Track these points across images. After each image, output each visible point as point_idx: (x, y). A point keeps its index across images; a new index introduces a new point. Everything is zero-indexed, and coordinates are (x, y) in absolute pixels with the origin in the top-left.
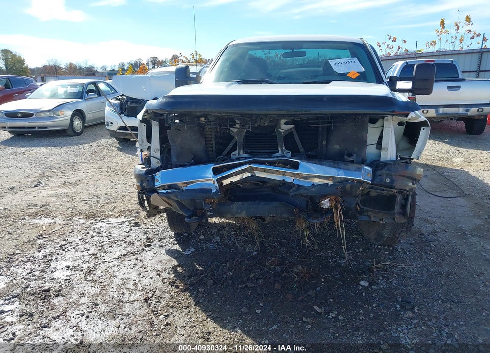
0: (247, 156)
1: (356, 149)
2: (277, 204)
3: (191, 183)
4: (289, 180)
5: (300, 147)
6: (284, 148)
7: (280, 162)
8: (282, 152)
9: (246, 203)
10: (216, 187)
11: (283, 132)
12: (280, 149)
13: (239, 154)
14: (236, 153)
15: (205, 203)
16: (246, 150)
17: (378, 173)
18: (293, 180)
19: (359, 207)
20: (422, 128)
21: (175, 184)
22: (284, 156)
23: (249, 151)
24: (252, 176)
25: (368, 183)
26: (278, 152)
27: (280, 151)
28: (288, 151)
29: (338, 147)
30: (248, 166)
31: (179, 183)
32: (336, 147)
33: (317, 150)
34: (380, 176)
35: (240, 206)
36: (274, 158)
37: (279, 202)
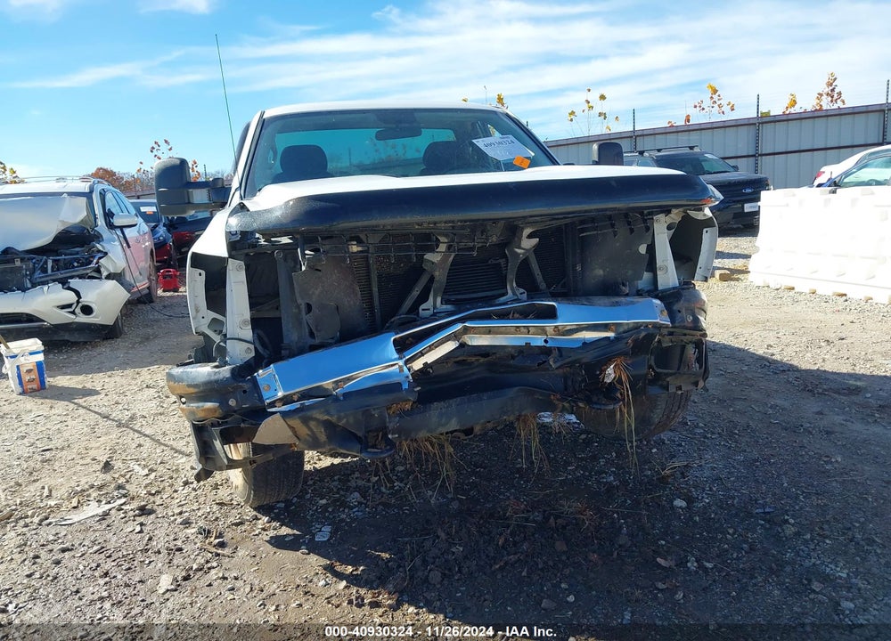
0: (449, 307)
1: (630, 272)
2: (512, 392)
3: (349, 379)
4: (538, 341)
5: (539, 281)
6: (515, 285)
7: (515, 310)
8: (513, 293)
9: (453, 402)
10: (407, 377)
11: (523, 254)
12: (508, 287)
13: (435, 307)
14: (429, 304)
15: (389, 414)
16: (447, 297)
17: (676, 307)
18: (546, 341)
19: (653, 370)
20: (705, 230)
21: (317, 387)
22: (518, 300)
23: (453, 298)
24: (462, 345)
25: (667, 327)
26: (505, 294)
27: (509, 291)
28: (522, 290)
29: (601, 272)
30: (459, 326)
31: (327, 384)
32: (598, 272)
33: (564, 283)
34: (679, 311)
35: (443, 410)
36: (501, 305)
37: (517, 388)
